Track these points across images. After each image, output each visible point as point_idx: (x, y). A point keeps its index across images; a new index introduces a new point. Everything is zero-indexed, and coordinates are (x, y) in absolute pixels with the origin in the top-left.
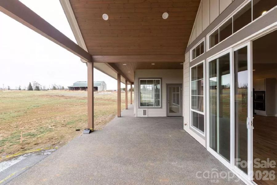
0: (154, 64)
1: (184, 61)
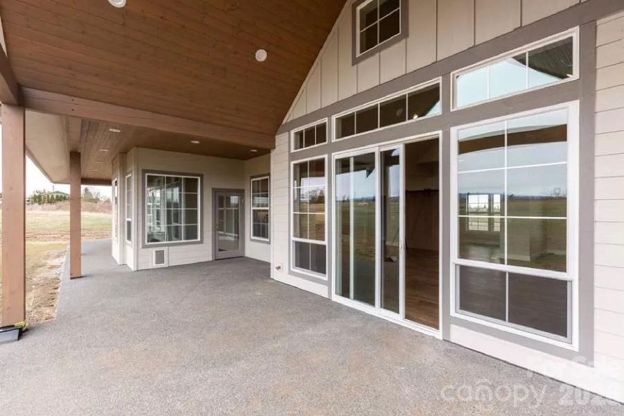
0: (197, 142)
1: (274, 148)
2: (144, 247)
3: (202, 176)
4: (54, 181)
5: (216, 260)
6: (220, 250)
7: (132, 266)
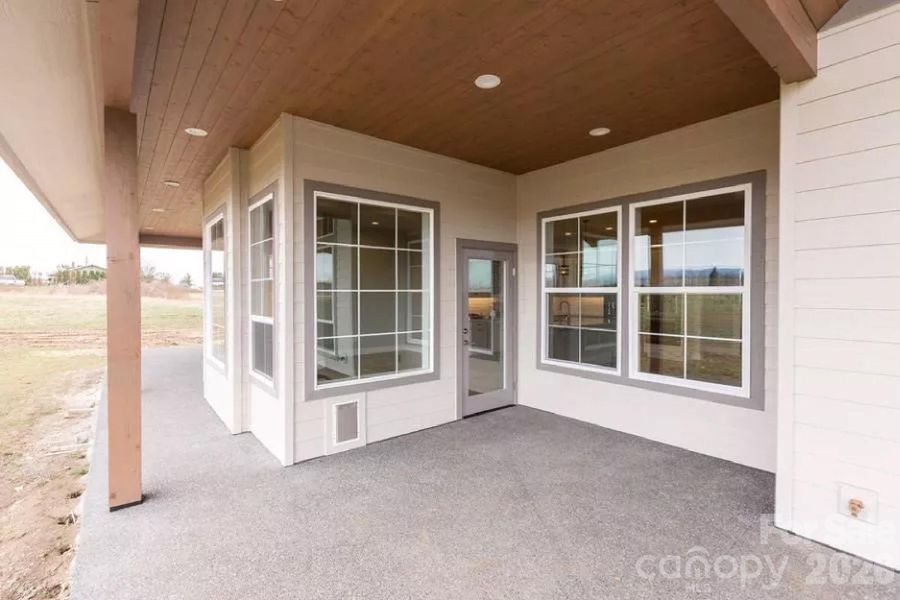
2: (311, 396)
3: (435, 206)
4: (80, 237)
5: (465, 418)
6: (472, 393)
7: (280, 452)
